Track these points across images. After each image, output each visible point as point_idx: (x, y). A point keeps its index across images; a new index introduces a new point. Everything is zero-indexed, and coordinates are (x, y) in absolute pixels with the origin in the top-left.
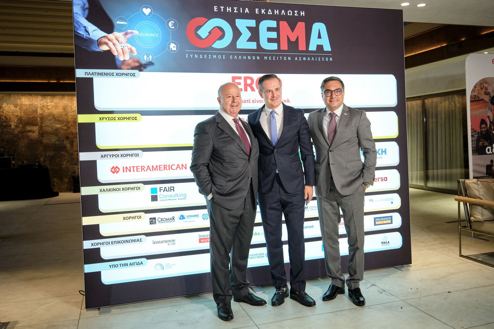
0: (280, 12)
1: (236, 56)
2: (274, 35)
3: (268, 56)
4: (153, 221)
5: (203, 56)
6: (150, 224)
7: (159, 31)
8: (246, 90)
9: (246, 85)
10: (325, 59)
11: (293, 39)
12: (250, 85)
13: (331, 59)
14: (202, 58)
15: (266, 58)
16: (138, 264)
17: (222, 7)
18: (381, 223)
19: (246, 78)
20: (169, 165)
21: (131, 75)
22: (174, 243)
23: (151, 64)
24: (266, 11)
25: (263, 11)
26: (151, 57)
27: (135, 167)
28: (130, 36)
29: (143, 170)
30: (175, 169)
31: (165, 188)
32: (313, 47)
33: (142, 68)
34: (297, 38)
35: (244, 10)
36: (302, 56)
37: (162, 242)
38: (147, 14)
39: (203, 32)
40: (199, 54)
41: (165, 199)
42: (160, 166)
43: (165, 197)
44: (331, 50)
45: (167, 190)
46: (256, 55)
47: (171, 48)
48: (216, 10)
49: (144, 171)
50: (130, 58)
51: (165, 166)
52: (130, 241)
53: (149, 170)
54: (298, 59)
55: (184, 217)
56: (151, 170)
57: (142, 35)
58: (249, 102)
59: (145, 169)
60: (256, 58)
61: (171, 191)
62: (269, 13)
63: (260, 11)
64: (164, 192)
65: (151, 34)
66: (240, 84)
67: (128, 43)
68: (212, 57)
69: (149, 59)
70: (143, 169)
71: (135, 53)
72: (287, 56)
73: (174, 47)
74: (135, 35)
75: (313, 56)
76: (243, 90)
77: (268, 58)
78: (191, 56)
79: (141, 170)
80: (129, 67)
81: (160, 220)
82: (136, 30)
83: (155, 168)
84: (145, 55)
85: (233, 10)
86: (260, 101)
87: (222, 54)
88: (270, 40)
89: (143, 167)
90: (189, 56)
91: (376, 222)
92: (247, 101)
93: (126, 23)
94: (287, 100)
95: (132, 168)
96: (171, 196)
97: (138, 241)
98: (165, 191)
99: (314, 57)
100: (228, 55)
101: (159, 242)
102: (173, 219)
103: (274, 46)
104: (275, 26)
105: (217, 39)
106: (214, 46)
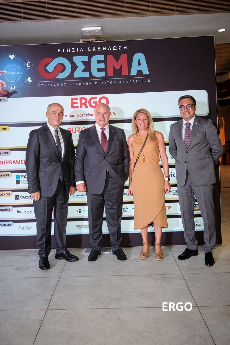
0: (107, 48)
1: (73, 83)
2: (102, 66)
3: (98, 81)
4: (17, 197)
5: (50, 85)
6: (16, 199)
7: (20, 70)
8: (81, 107)
9: (81, 104)
10: (144, 81)
11: (117, 67)
12: (85, 104)
13: (149, 81)
15: (96, 83)
16: (8, 225)
17: (63, 49)
19: (81, 99)
21: (3, 100)
22: (31, 213)
23: (15, 92)
24: (96, 49)
25: (94, 49)
26: (15, 87)
27: (6, 161)
28: (1, 75)
29: (10, 163)
32: (133, 72)
33: (10, 96)
34: (121, 67)
35: (79, 50)
36: (125, 80)
37: (24, 212)
38: (12, 59)
39: (50, 68)
40: (47, 83)
41: (25, 183)
42: (21, 161)
44: (149, 74)
47: (28, 81)
48: (59, 51)
49: (12, 164)
50: (2, 89)
52: (3, 210)
53: (14, 164)
54: (122, 82)
56: (15, 164)
57: (9, 73)
59: (12, 163)
60: (89, 83)
62: (98, 50)
63: (91, 49)
65: (15, 72)
68: (56, 85)
69: (14, 89)
71: (5, 86)
72: (113, 81)
73: (30, 80)
74: (5, 74)
76: (79, 107)
77: (98, 83)
78: (42, 85)
80: (1, 96)
82: (5, 70)
83: (18, 162)
84: (11, 87)
85: (71, 50)
86: (92, 115)
87: (63, 83)
88: (99, 70)
89: (11, 161)
90: (40, 85)
92: (82, 115)
95: (4, 162)
97: (8, 210)
99: (135, 80)
100: (67, 83)
101: (21, 212)
103: (103, 74)
104: (104, 59)
105: (60, 72)
106: (58, 77)
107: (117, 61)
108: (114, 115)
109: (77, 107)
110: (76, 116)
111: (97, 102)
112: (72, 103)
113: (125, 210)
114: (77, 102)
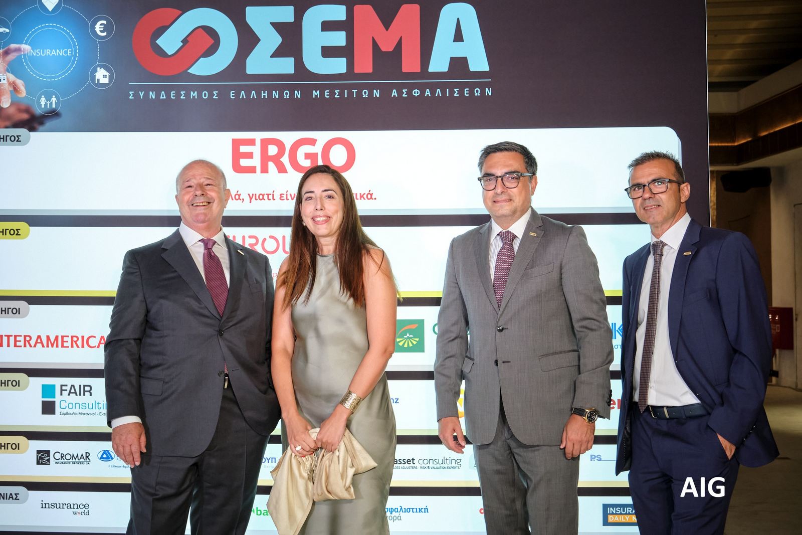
1: (243, 92)
2: (339, 39)
3: (322, 88)
4: (43, 458)
5: (168, 95)
6: (38, 463)
7: (74, 43)
8: (265, 170)
9: (265, 158)
10: (471, 92)
11: (387, 46)
12: (276, 159)
13: (489, 92)
14: (165, 98)
15: (316, 93)
18: (623, 521)
19: (265, 143)
20: (83, 337)
21: (13, 139)
22: (86, 511)
23: (53, 114)
26: (54, 99)
27: (11, 336)
28: (14, 58)
29: (27, 343)
30: (95, 347)
31: (73, 386)
32: (439, 63)
33: (36, 125)
34: (399, 44)
36: (411, 87)
37: (62, 506)
38: (50, 10)
39: (170, 41)
40: (158, 90)
41: (71, 411)
42: (63, 337)
43: (71, 406)
45: (75, 393)
46: (292, 89)
47: (98, 80)
49: (31, 346)
50: (12, 104)
51: (75, 339)
53: (39, 345)
54: (400, 93)
55: (110, 455)
56: (43, 346)
57: (38, 53)
58: (271, 197)
59: (33, 342)
60: (292, 94)
61: (84, 395)
64: (69, 395)
65: (58, 50)
66: (250, 155)
67: (9, 72)
68: (187, 95)
69: (51, 104)
70: (28, 341)
71: (23, 93)
72: (371, 88)
73: (104, 76)
74: (24, 55)
75: (438, 85)
76: (258, 169)
77: (322, 94)
78: (142, 95)
79: (23, 345)
80: (8, 123)
81: (58, 456)
82: (26, 43)
83: (52, 342)
84: (43, 96)
87: (210, 89)
88: (328, 52)
89: (28, 339)
90: (136, 95)
91: (610, 517)
92: (266, 197)
93: (8, 31)
94: (368, 192)
95: (5, 340)
96: (83, 406)
97: (11, 499)
98: (71, 394)
99: (443, 87)
100: (223, 91)
101: (53, 506)
102: (87, 457)
103: (338, 66)
104: (343, 17)
105: (200, 54)
106: (194, 70)
107: (387, 24)
108: (371, 198)
109: (252, 170)
110: (247, 199)
111: (316, 154)
112: (237, 156)
113: (397, 514)
114: (252, 153)
